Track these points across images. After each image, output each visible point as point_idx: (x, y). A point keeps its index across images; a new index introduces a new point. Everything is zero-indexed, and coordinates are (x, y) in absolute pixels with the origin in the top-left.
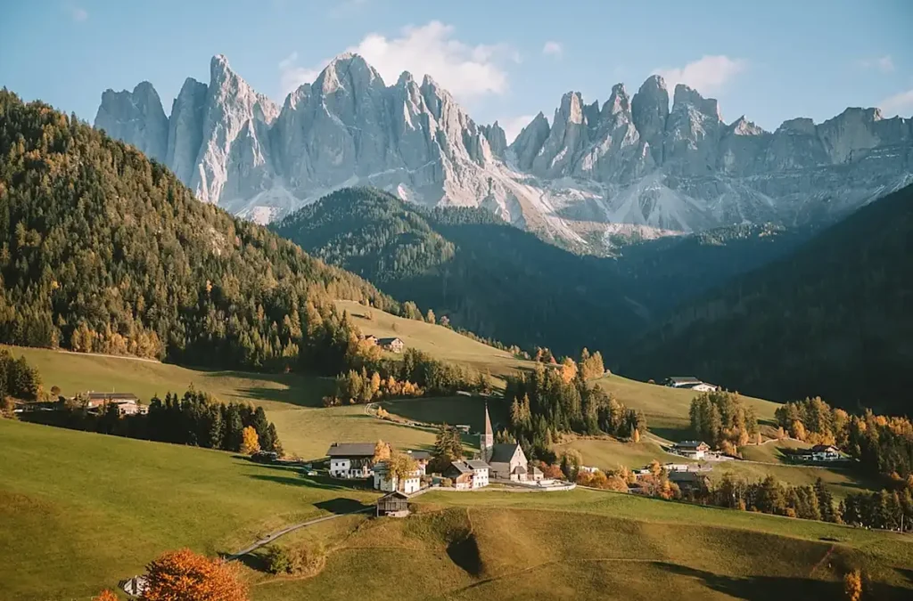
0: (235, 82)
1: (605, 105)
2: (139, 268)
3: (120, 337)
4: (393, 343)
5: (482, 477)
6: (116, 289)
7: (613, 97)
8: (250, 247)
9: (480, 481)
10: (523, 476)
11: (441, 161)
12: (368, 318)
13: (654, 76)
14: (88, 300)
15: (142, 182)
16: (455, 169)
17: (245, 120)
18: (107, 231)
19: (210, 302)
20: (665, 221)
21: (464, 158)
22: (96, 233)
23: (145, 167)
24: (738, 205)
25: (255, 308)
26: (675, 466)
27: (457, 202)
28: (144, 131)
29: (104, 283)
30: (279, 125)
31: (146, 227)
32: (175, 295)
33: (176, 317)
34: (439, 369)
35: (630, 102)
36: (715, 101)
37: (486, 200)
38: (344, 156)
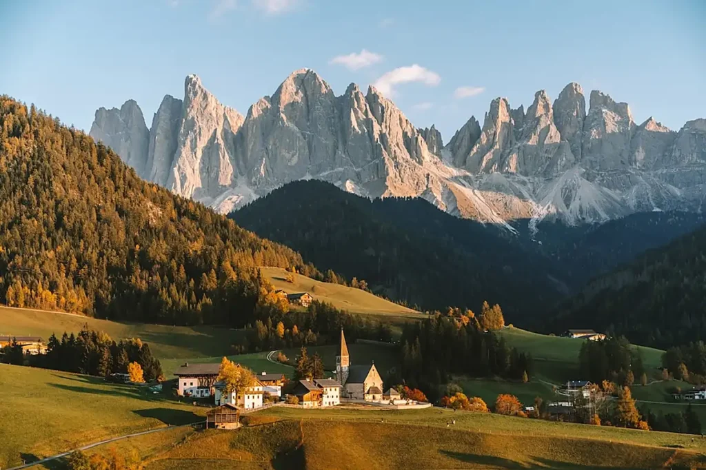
0: (205, 97)
1: (530, 109)
2: (77, 234)
3: (50, 293)
4: (302, 297)
5: (332, 396)
6: (52, 252)
7: (536, 102)
8: (185, 220)
9: (331, 400)
10: (378, 397)
11: (384, 160)
12: (290, 282)
13: (572, 84)
14: (25, 262)
15: (88, 161)
16: (396, 166)
17: (213, 128)
18: (52, 203)
19: (135, 263)
20: (584, 209)
21: (404, 157)
22: (42, 205)
23: (91, 148)
24: (649, 195)
25: (176, 268)
26: (560, 403)
27: (397, 194)
28: (129, 142)
29: (43, 248)
30: (242, 132)
31: (88, 200)
32: (105, 257)
33: (104, 277)
34: (341, 319)
35: (551, 106)
36: (626, 104)
37: (425, 193)
38: (299, 157)
